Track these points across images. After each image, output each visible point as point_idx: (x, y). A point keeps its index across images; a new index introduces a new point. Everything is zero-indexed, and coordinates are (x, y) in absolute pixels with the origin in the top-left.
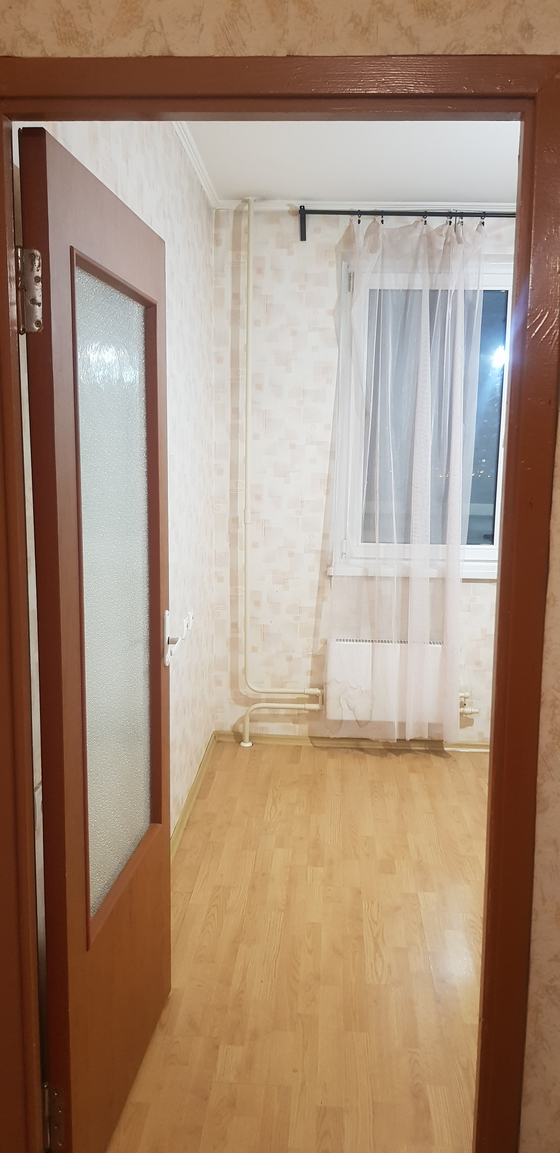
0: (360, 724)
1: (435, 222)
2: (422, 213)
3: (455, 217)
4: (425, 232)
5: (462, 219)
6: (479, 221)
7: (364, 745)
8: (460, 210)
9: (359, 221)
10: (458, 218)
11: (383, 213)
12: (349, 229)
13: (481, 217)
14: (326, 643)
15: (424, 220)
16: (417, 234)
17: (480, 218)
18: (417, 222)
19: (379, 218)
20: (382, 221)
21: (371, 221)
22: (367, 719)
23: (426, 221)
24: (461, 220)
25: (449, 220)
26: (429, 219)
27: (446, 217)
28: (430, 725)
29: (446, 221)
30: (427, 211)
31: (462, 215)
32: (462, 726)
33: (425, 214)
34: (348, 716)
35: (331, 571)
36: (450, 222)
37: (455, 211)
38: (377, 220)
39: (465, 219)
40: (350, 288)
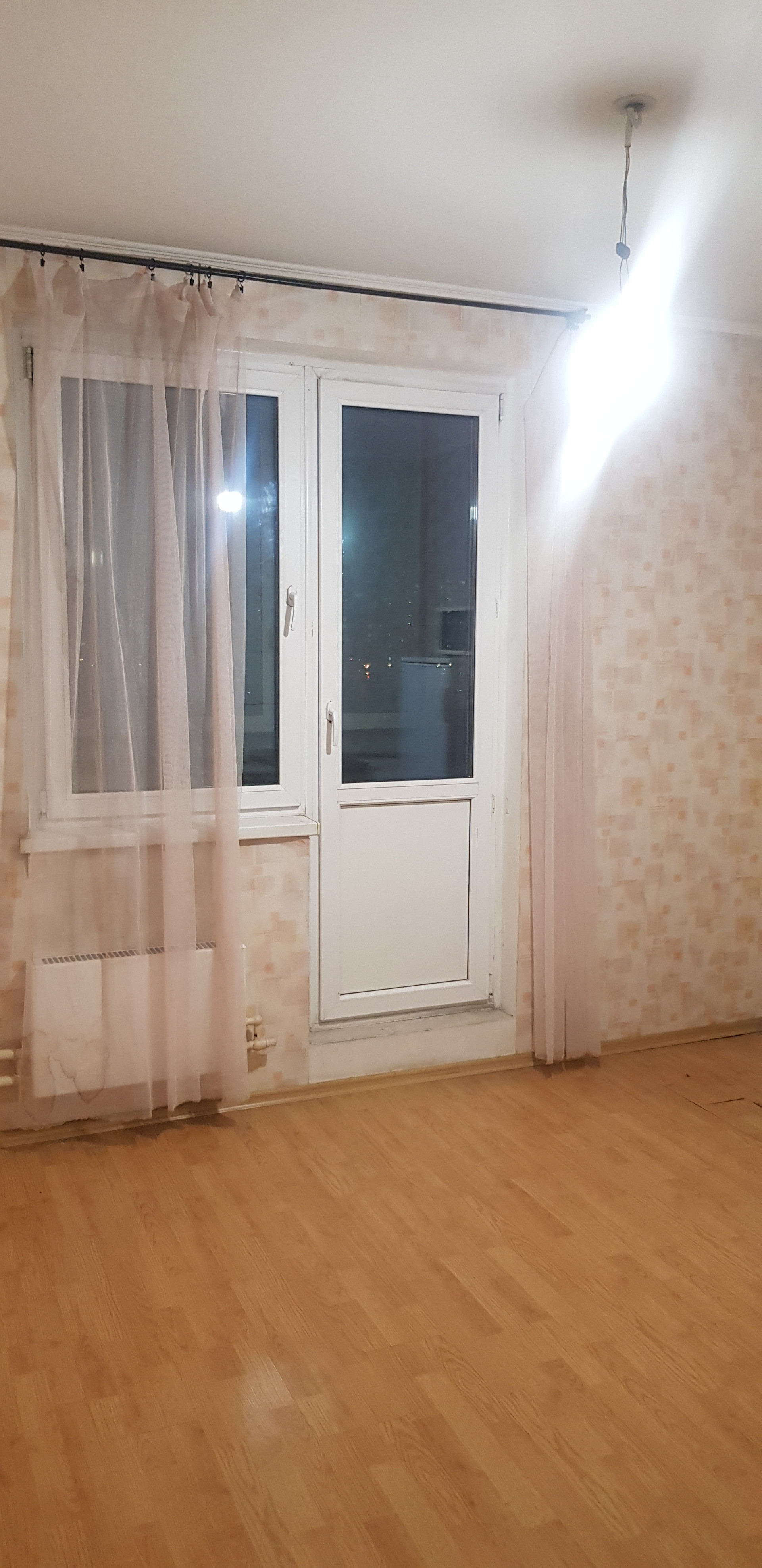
0: (83, 1096)
1: (169, 279)
2: (145, 260)
3: (197, 274)
4: (152, 291)
5: (209, 277)
6: (235, 284)
7: (93, 1130)
8: (205, 264)
9: (43, 263)
10: (202, 275)
11: (82, 254)
12: (24, 273)
13: (238, 278)
14: (22, 968)
15: (150, 273)
16: (139, 294)
17: (236, 279)
18: (138, 276)
19: (75, 261)
20: (82, 267)
21: (60, 265)
22: (95, 1085)
23: (153, 275)
24: (207, 280)
25: (189, 277)
26: (157, 271)
27: (184, 272)
28: (202, 1077)
29: (184, 278)
30: (156, 259)
31: (209, 271)
32: (251, 1069)
33: (152, 263)
34: (64, 1088)
35: (27, 847)
36: (192, 281)
37: (198, 265)
38: (70, 265)
39: (214, 279)
40: (30, 373)
